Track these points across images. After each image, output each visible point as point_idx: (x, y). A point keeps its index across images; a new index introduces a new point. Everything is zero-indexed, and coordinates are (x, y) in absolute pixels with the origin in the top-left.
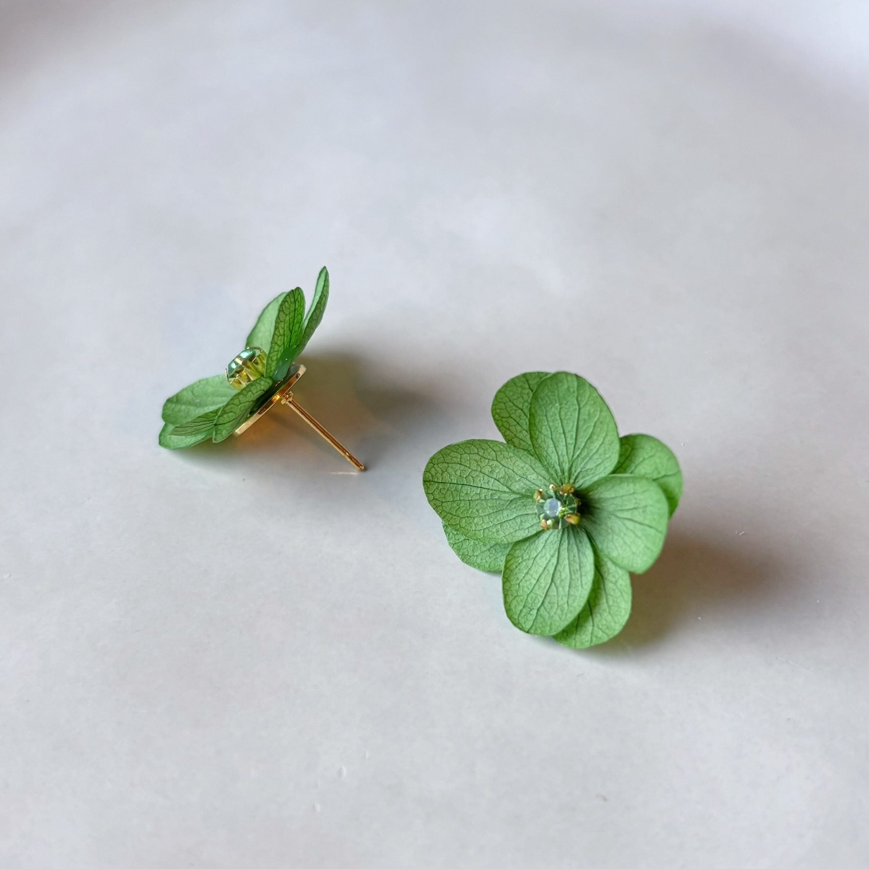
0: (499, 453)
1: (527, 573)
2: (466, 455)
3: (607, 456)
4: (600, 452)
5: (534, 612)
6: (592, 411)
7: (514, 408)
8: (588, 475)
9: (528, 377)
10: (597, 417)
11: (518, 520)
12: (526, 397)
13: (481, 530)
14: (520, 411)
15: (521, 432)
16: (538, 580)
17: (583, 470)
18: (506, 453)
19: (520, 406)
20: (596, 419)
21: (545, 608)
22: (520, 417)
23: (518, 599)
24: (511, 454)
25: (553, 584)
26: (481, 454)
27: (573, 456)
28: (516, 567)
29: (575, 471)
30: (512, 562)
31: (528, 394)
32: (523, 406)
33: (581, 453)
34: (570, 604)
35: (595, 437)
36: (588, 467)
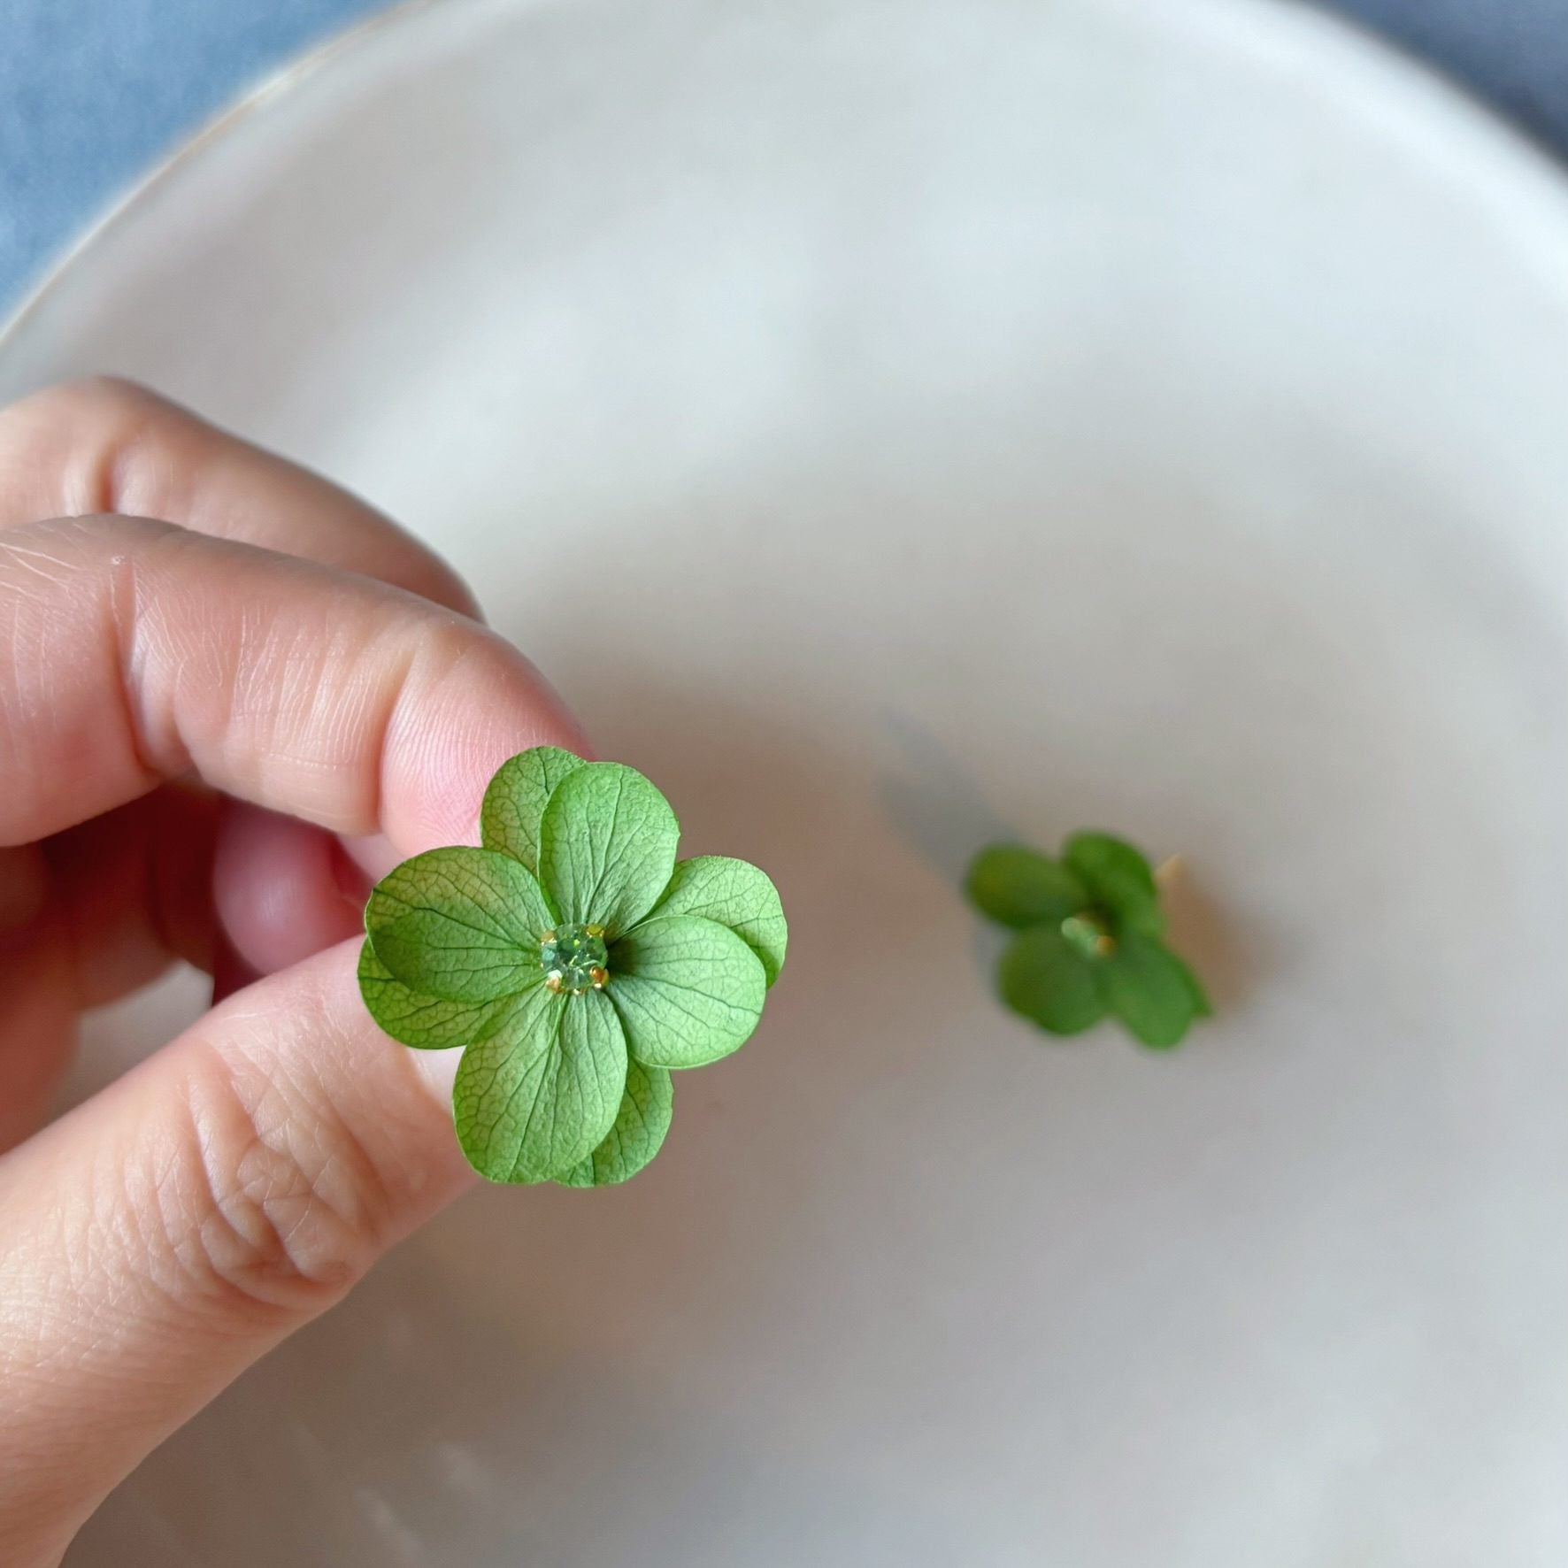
0: (485, 1064)
1: (678, 1034)
2: (479, 1116)
3: (511, 883)
4: (503, 895)
5: (734, 1013)
6: (436, 889)
7: (415, 1018)
8: (537, 920)
9: (365, 974)
10: (448, 882)
11: (595, 1044)
12: (398, 996)
13: (604, 1107)
14: (421, 1014)
15: (457, 1024)
16: (688, 1013)
17: (528, 926)
18: (487, 1053)
19: (412, 1009)
20: (451, 887)
21: (729, 997)
22: (430, 1017)
23: (714, 1040)
24: (490, 1044)
25: (695, 987)
26: (481, 1093)
27: (506, 941)
28: (667, 1051)
29: (529, 940)
30: (659, 1059)
31: (395, 990)
32: (413, 1005)
33: (502, 927)
34: (725, 956)
35: (479, 898)
36: (524, 918)
